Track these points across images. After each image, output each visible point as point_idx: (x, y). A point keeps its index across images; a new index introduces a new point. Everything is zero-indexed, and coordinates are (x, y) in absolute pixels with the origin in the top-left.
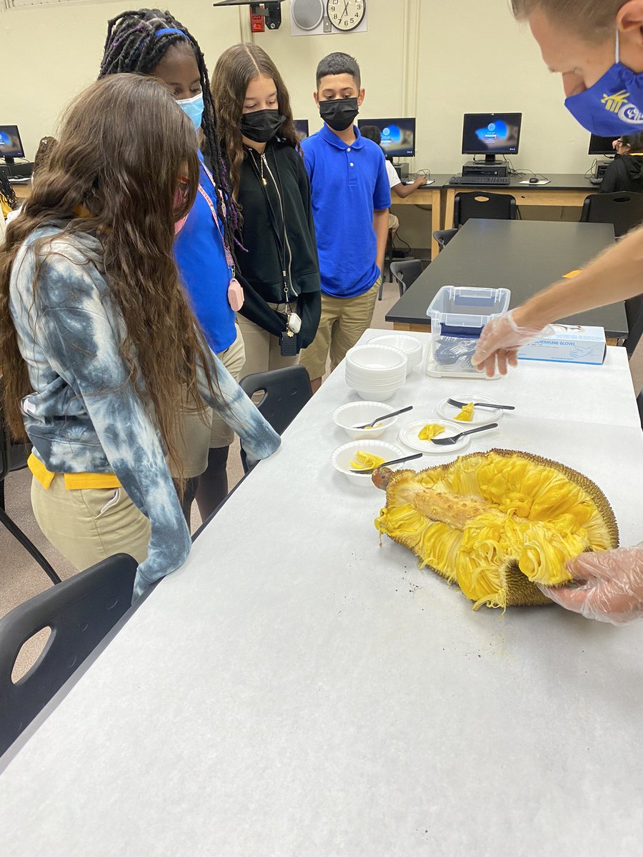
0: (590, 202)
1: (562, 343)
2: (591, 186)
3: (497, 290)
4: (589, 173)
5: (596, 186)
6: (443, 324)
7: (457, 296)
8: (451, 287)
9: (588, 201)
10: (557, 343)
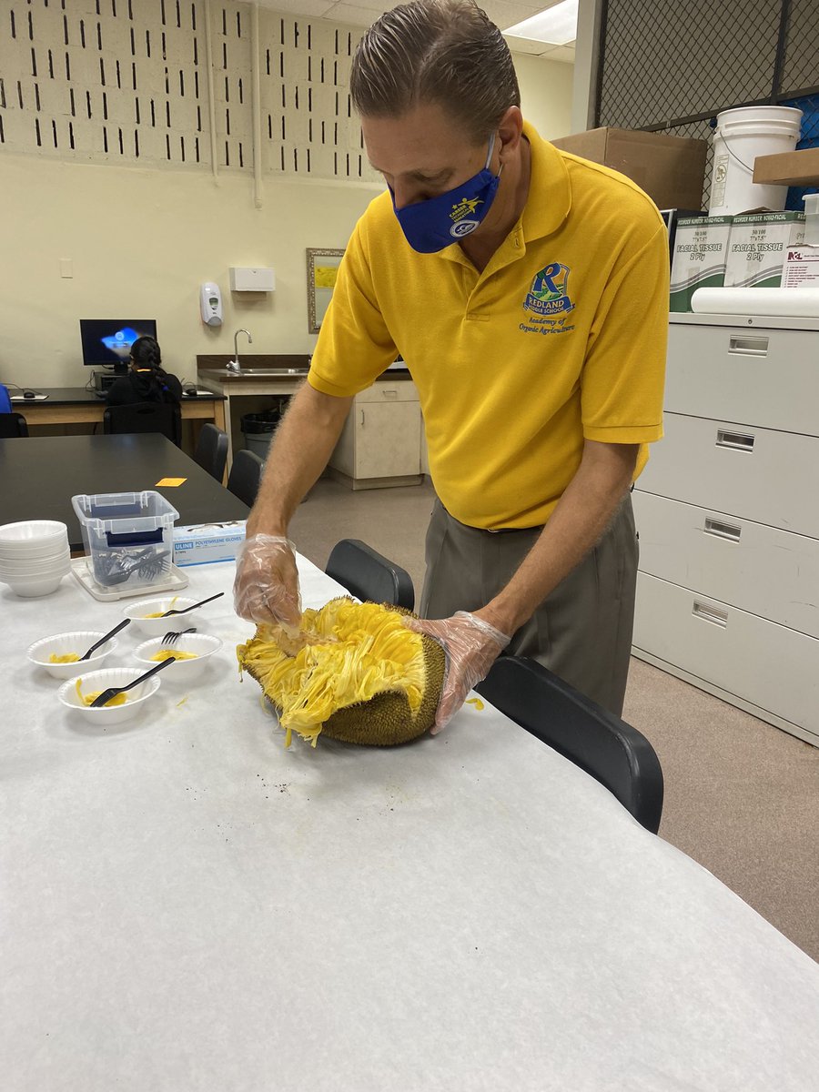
0: (111, 416)
1: (227, 540)
2: (99, 399)
3: (141, 494)
4: (89, 386)
5: (103, 399)
6: (108, 533)
7: (93, 506)
8: (84, 496)
9: (108, 415)
10: (222, 541)
